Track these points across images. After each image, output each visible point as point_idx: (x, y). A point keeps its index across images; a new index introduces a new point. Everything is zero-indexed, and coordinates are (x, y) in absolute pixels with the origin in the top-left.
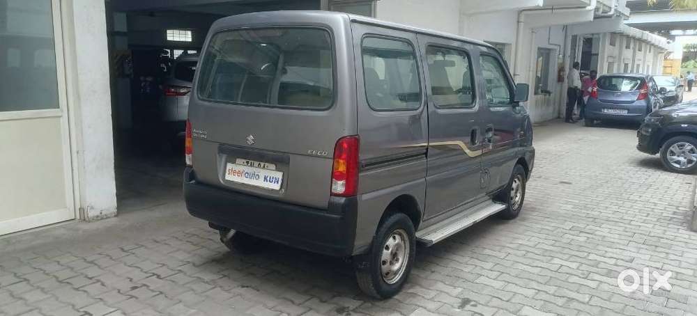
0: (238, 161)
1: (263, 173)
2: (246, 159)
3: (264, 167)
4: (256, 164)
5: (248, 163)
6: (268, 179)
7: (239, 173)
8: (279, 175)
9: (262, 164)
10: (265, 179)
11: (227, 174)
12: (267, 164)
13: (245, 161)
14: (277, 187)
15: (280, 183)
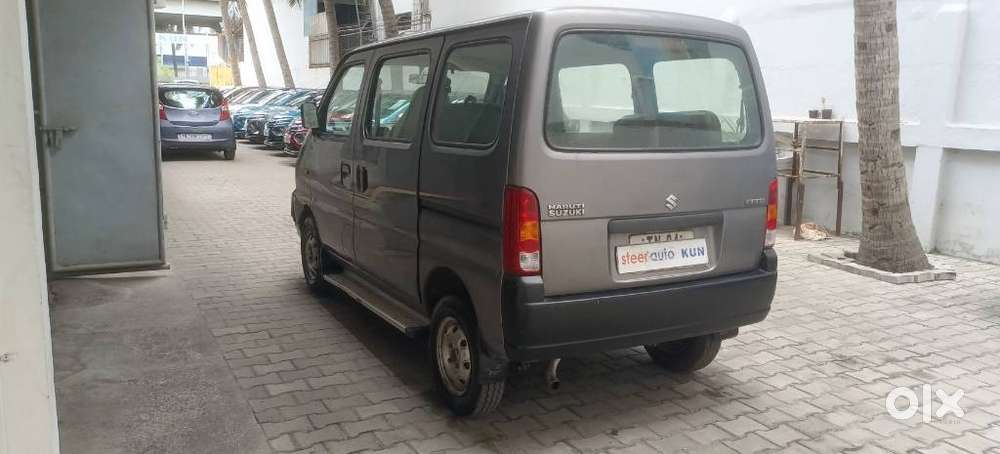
0: (634, 240)
1: (676, 246)
2: (645, 234)
3: (676, 237)
4: (664, 236)
5: (649, 238)
6: (688, 252)
7: (642, 257)
8: (702, 243)
9: (673, 235)
10: (684, 253)
11: (620, 265)
12: (679, 234)
13: (645, 237)
14: (703, 259)
15: (706, 252)
